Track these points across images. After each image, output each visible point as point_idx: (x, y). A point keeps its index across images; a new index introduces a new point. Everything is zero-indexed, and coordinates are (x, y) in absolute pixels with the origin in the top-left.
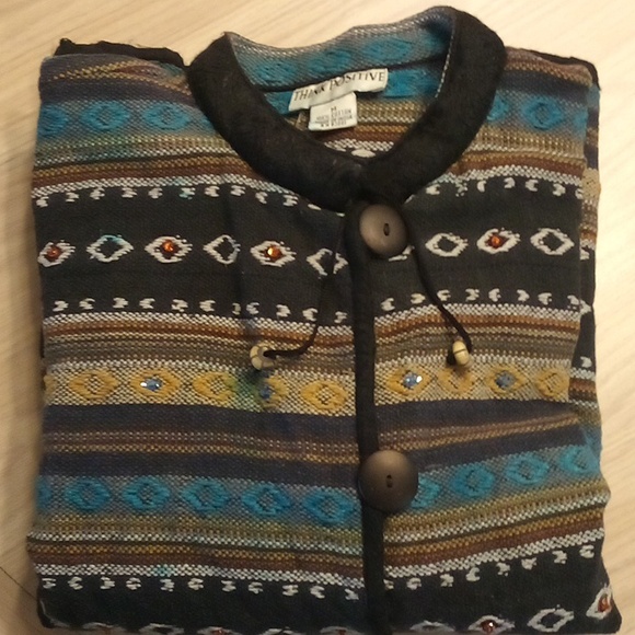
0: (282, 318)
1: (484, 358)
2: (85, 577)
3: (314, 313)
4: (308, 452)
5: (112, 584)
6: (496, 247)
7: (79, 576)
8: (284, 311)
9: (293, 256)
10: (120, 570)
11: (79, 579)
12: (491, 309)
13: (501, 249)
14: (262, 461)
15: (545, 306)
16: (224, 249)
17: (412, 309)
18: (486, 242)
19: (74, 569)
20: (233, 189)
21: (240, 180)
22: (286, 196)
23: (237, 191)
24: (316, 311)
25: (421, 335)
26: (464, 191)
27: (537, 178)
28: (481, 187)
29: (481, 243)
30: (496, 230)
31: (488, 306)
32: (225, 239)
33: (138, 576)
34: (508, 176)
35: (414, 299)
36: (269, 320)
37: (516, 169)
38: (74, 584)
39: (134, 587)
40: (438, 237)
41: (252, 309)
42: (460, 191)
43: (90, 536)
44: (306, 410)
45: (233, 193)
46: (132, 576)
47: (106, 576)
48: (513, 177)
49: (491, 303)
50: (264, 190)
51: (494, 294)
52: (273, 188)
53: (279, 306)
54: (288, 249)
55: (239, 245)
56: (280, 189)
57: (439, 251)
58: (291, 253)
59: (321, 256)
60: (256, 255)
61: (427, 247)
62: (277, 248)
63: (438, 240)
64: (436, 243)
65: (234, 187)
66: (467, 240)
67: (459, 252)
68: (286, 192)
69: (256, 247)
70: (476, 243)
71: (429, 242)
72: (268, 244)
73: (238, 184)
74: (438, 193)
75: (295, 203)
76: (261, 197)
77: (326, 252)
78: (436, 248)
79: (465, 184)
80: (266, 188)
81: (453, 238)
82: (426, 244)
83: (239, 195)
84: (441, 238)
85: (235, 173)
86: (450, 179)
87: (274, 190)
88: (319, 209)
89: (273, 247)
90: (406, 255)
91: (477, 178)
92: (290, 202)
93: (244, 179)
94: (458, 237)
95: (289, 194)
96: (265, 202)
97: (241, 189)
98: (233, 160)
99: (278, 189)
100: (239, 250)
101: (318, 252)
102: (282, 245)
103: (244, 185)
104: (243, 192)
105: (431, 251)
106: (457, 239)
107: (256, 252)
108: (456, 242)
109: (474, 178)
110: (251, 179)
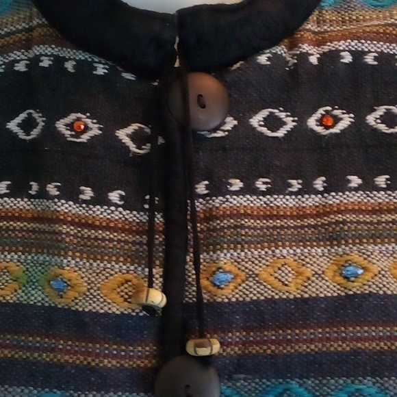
0: (85, 201)
1: (319, 250)
3: (121, 195)
4: (106, 356)
6: (327, 128)
8: (88, 193)
9: (100, 129)
12: (317, 199)
13: (332, 131)
14: (48, 365)
15: (383, 189)
16: (28, 125)
17: (228, 196)
18: (317, 121)
20: (42, 61)
21: (49, 51)
22: (95, 65)
23: (46, 63)
24: (123, 193)
25: (236, 227)
26: (295, 64)
27: (376, 52)
28: (314, 60)
29: (312, 122)
30: (329, 108)
31: (313, 196)
32: (30, 114)
34: (344, 50)
35: (231, 185)
36: (71, 203)
37: (353, 44)
40: (265, 113)
41: (52, 189)
44: (106, 308)
45: (41, 64)
48: (350, 51)
49: (317, 192)
50: (72, 58)
51: (319, 183)
52: (82, 56)
53: (83, 188)
54: (95, 121)
55: (44, 119)
56: (90, 57)
57: (264, 130)
58: (97, 126)
59: (133, 131)
60: (60, 129)
61: (252, 124)
62: (83, 120)
63: (264, 116)
64: (262, 119)
65: (42, 58)
66: (296, 119)
67: (286, 132)
68: (96, 60)
69: (62, 120)
70: (306, 121)
71: (254, 117)
72: (73, 116)
73: (46, 55)
74: (269, 63)
75: (106, 71)
76: (69, 66)
77: (139, 127)
78: (261, 126)
79: (295, 57)
80: (74, 56)
81: (282, 115)
82: (251, 120)
83: (47, 66)
84: (268, 113)
85: (44, 44)
86: (282, 52)
87: (83, 58)
88: (133, 79)
89: (79, 119)
90: (228, 131)
91: (310, 52)
92: (101, 70)
93: (53, 49)
94: (289, 114)
95: (100, 62)
96: (73, 71)
97: (50, 60)
98: (43, 30)
99: (87, 56)
100: (43, 124)
101: (130, 125)
102: (88, 117)
103: (52, 55)
104: (51, 63)
105: (255, 128)
106: (287, 116)
107: (61, 125)
108: (285, 120)
109: (305, 51)
110: (60, 48)
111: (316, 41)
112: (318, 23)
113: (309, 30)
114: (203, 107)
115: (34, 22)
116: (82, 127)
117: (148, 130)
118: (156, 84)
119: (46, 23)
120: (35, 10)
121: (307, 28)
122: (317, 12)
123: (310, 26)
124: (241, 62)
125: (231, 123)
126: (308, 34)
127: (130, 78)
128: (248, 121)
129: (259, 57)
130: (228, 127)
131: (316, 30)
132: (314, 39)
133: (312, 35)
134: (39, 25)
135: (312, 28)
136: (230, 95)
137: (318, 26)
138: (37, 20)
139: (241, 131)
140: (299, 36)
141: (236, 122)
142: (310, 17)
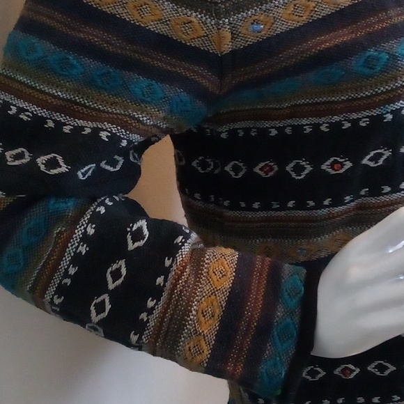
2: (331, 124)
5: (349, 125)
7: (327, 123)
10: (355, 116)
11: (327, 125)
19: (323, 119)
33: (367, 117)
38: (324, 128)
39: (364, 125)
43: (333, 98)
46: (364, 117)
47: (345, 120)
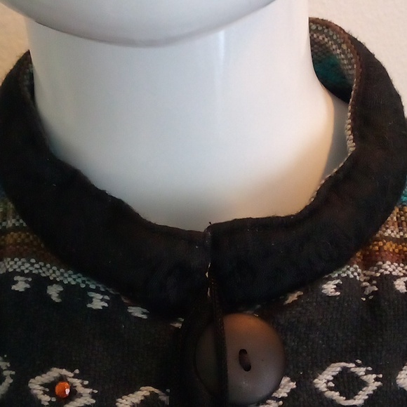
9: (93, 396)
21: (27, 267)
22: (92, 294)
26: (373, 293)
40: (335, 369)
42: (367, 292)
45: (14, 287)
50: (59, 281)
52: (71, 279)
54: (86, 383)
55: (13, 373)
56: (84, 282)
57: (335, 395)
58: (89, 391)
59: (143, 398)
60: (35, 392)
61: (318, 386)
62: (69, 380)
63: (334, 374)
64: (332, 378)
65: (16, 278)
66: (381, 376)
67: (367, 397)
68: (93, 287)
69: (38, 378)
70: (395, 379)
71: (321, 376)
72: (55, 373)
73: (22, 274)
74: (338, 293)
75: (106, 305)
76: (54, 292)
77: (152, 393)
78: (330, 389)
79: (374, 282)
80: (61, 278)
81: (361, 371)
82: (316, 381)
83: (23, 290)
84: (339, 369)
85: (20, 257)
86: (356, 274)
87: (73, 283)
88: (145, 317)
89: (62, 378)
90: (282, 399)
91: (394, 273)
92: (98, 303)
93: (32, 265)
94: (370, 369)
95: (97, 291)
96: (58, 300)
97: (26, 282)
98: (20, 236)
99: (79, 280)
100: (11, 381)
101: (139, 390)
102: (76, 376)
103: (30, 274)
104: (28, 286)
105: (323, 393)
106: (367, 373)
107: (36, 386)
108: (365, 378)
109: (388, 272)
110: (42, 264)
111: (399, 253)
112: (400, 225)
113: (389, 239)
114: (247, 368)
115: (9, 222)
116: (68, 391)
117: (164, 398)
118: (178, 325)
119: (25, 225)
120: (12, 206)
121: (386, 234)
122: (397, 210)
123: (389, 231)
124: (299, 293)
125: (287, 386)
126: (388, 244)
127: (140, 316)
128: (311, 382)
129: (325, 286)
130: (283, 393)
131: (398, 236)
132: (397, 250)
133: (394, 245)
134: (15, 229)
135: (393, 235)
136: (284, 343)
137: (400, 231)
138: (13, 221)
139: (301, 399)
140: (377, 248)
141: (293, 385)
142: (389, 219)
